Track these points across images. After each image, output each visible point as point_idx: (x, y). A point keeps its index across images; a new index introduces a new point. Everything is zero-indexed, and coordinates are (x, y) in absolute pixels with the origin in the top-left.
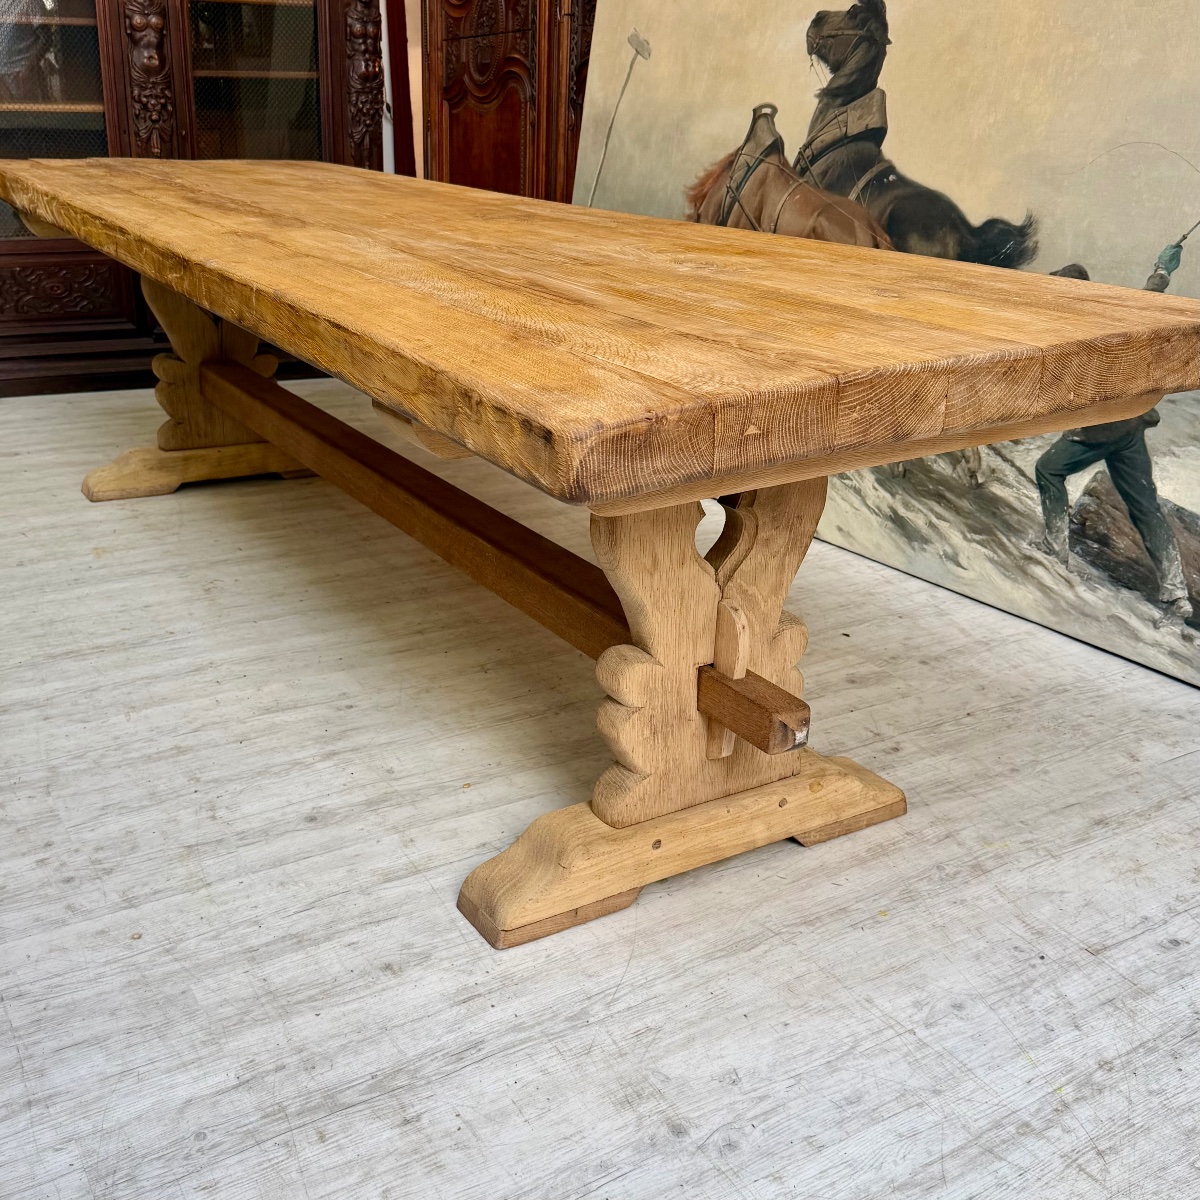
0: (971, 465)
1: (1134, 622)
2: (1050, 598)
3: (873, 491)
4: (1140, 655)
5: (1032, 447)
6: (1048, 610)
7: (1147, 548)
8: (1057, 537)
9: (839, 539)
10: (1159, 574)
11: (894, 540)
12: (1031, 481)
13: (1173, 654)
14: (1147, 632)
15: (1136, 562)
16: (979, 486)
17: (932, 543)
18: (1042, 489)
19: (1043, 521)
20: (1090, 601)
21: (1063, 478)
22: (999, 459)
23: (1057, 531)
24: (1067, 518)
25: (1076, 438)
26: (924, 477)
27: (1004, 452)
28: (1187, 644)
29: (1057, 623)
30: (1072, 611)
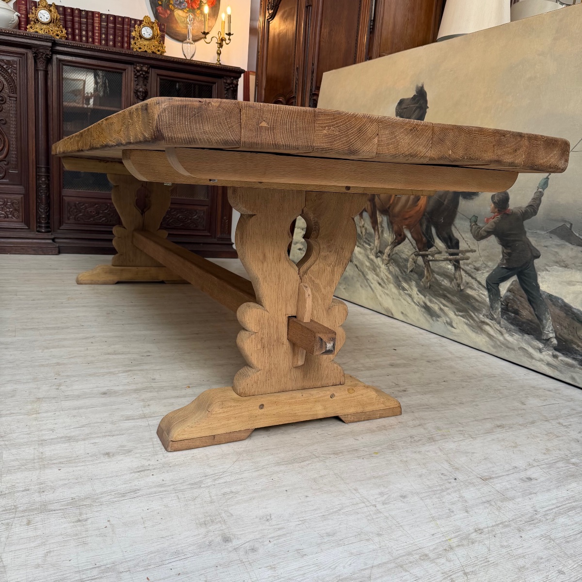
0: (458, 281)
1: (531, 350)
2: (492, 340)
3: (417, 295)
4: (533, 365)
5: (484, 271)
6: (492, 346)
7: (536, 315)
8: (495, 312)
9: (401, 317)
10: (541, 327)
11: (425, 317)
12: (485, 287)
13: (549, 364)
14: (536, 354)
15: (531, 321)
16: (462, 290)
17: (441, 317)
18: (489, 290)
19: (489, 305)
20: (511, 341)
21: (498, 284)
22: (470, 278)
23: (496, 309)
24: (500, 303)
25: (504, 266)
26: (438, 288)
27: (472, 274)
28: (555, 359)
29: (496, 352)
30: (503, 346)
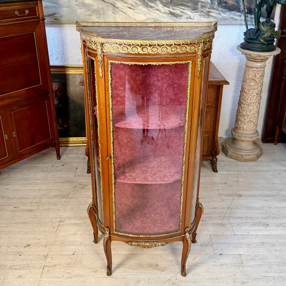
1: (236, 17)
3: (163, 8)
8: (215, 5)
15: (234, 5)
17: (183, 16)
20: (225, 16)
23: (215, 4)
26: (177, 1)
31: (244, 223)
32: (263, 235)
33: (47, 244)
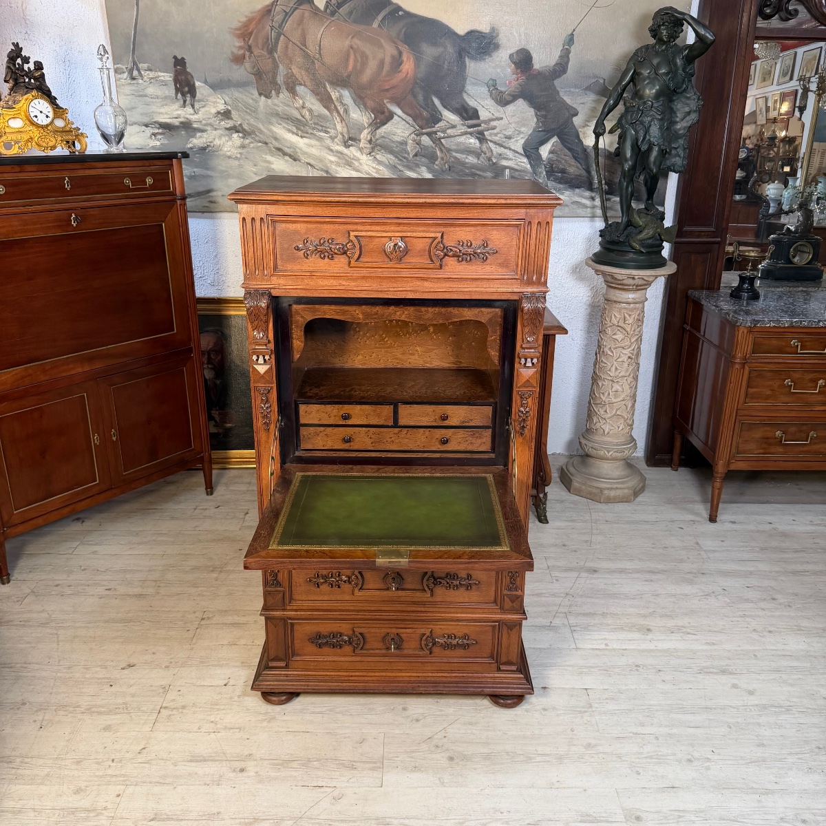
5: (518, 138)
7: (583, 169)
8: (540, 176)
10: (591, 178)
14: (590, 203)
15: (579, 176)
19: (532, 171)
21: (538, 149)
22: (502, 148)
23: (540, 174)
24: (543, 166)
25: (540, 129)
26: (462, 168)
31: (598, 626)
32: (639, 650)
33: (171, 663)
